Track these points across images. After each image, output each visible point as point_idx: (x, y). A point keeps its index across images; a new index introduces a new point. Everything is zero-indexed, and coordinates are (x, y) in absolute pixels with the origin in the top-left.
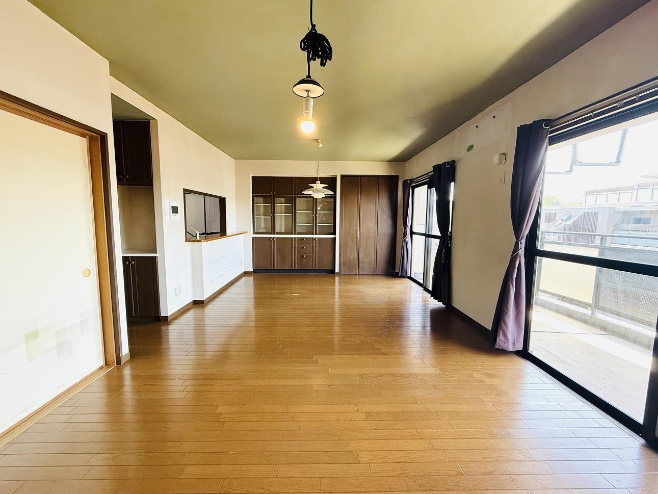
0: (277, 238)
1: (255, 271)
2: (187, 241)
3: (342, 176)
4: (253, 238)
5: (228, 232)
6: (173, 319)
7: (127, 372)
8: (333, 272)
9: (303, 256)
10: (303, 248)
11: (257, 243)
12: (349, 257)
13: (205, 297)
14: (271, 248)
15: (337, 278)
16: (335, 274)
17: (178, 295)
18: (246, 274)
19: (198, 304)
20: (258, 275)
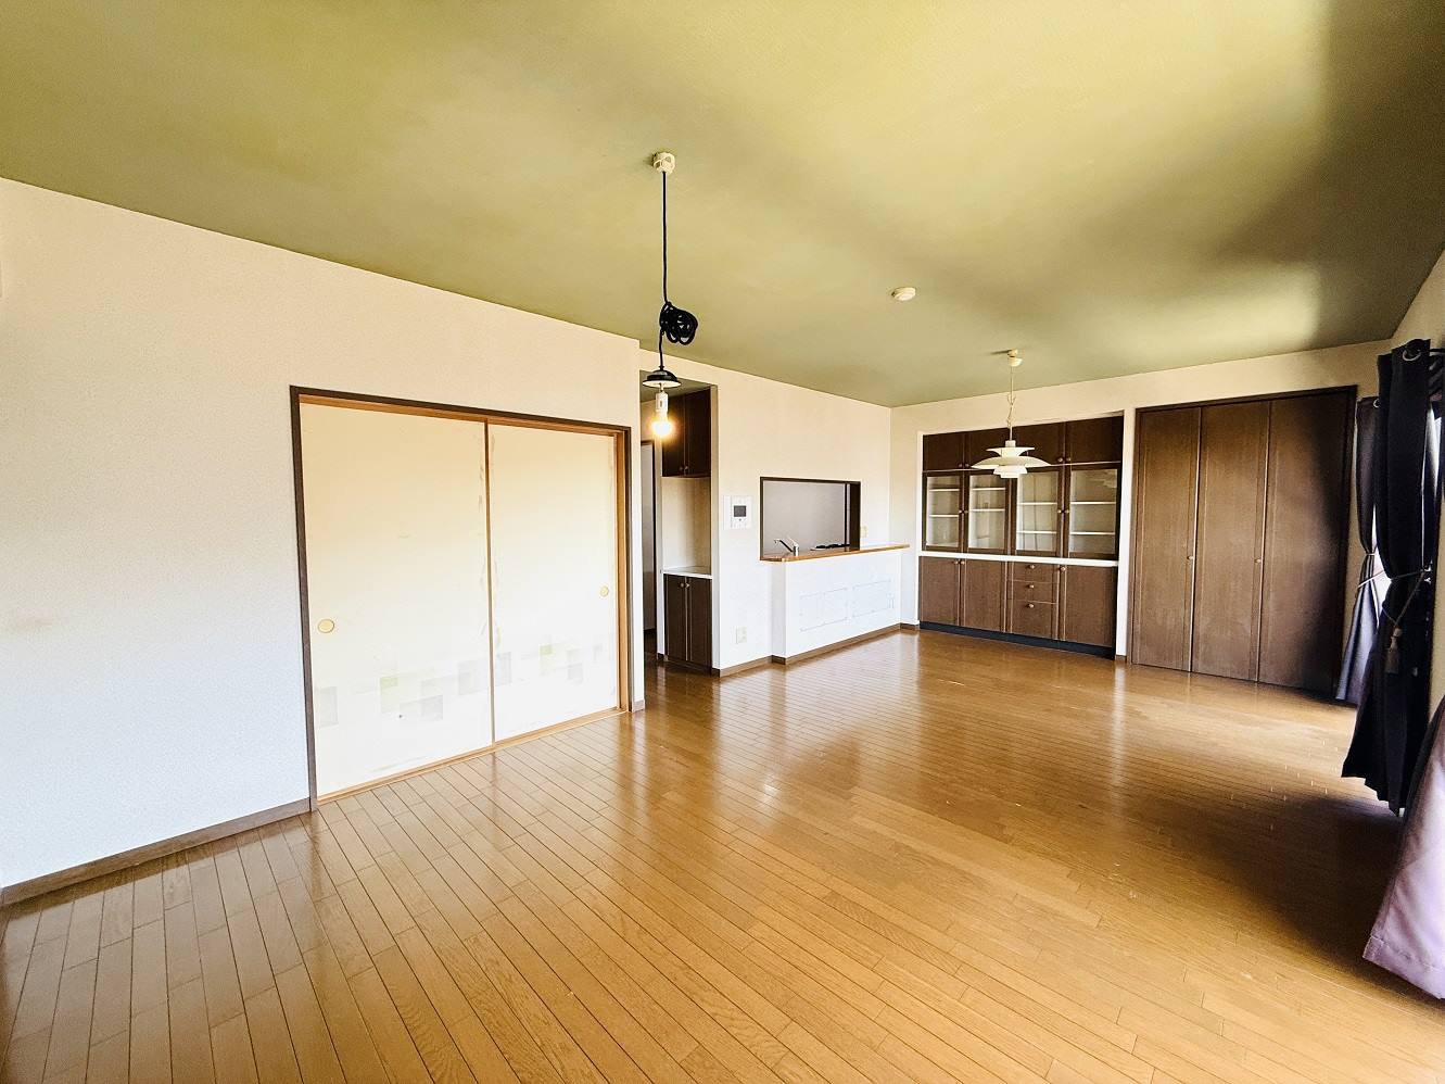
0: (968, 561)
1: (924, 625)
2: (762, 558)
3: (1141, 414)
4: (920, 557)
5: (863, 545)
6: (730, 676)
7: (640, 725)
8: (1108, 653)
9: (1028, 606)
10: (1028, 586)
11: (929, 570)
12: (1160, 622)
13: (788, 653)
14: (955, 577)
15: (1120, 674)
16: (1113, 659)
17: (741, 642)
18: (905, 628)
19: (777, 662)
20: (928, 634)
